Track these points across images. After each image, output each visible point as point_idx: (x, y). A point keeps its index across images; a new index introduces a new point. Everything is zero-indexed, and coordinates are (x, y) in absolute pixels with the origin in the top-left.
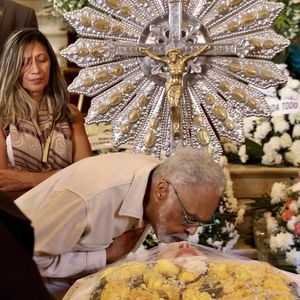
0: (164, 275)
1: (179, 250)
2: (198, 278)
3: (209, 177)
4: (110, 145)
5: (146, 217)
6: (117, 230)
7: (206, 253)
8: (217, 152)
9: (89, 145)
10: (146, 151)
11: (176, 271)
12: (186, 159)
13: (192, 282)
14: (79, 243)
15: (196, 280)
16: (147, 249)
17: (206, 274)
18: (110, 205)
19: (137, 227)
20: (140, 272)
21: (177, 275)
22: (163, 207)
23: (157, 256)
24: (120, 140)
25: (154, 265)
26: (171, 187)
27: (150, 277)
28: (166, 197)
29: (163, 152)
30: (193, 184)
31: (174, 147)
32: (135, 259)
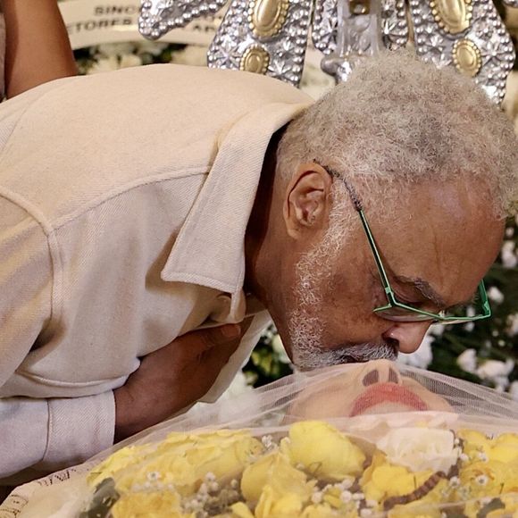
0: (310, 474)
1: (362, 389)
2: (429, 486)
3: (470, 157)
4: (132, 32)
5: (252, 286)
6: (152, 328)
7: (456, 401)
8: (495, 60)
9: (61, 31)
10: (255, 51)
11: (353, 459)
12: (393, 95)
13: (406, 500)
14: (22, 370)
15: (420, 493)
16: (256, 385)
17: (455, 471)
18: (132, 246)
19: (221, 321)
20: (228, 464)
21: (358, 477)
22: (311, 256)
23: (288, 410)
24: (167, 14)
25: (278, 438)
26: (340, 188)
27: (264, 481)
28: (322, 223)
29: (314, 58)
30: (417, 180)
31: (352, 41)
32: (213, 419)
